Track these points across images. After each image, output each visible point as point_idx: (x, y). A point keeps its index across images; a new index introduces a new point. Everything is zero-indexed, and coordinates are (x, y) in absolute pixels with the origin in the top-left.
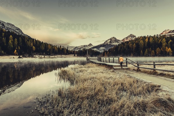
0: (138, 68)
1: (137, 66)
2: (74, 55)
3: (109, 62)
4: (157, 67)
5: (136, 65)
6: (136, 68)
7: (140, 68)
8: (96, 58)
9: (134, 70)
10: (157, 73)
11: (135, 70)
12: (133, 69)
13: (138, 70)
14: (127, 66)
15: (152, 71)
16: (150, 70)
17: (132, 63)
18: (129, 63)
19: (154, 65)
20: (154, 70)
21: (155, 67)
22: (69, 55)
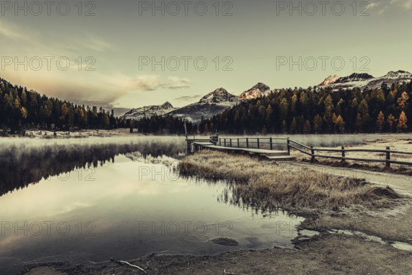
0: (313, 157)
1: (311, 153)
2: (129, 129)
3: (248, 147)
4: (349, 155)
6: (308, 157)
7: (316, 157)
8: (208, 137)
9: (304, 160)
10: (348, 163)
11: (308, 161)
12: (301, 158)
13: (313, 161)
14: (289, 154)
15: (340, 161)
16: (334, 161)
17: (299, 147)
18: (295, 149)
19: (343, 152)
20: (343, 159)
21: (343, 155)
22: (118, 130)
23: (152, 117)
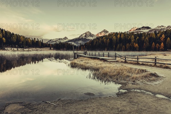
0: (126, 60)
2: (49, 48)
3: (99, 56)
4: (140, 60)
5: (124, 59)
6: (124, 61)
7: (127, 61)
8: (83, 52)
9: (122, 62)
10: (139, 63)
11: (123, 62)
12: (121, 61)
13: (126, 62)
14: (116, 59)
15: (136, 62)
16: (134, 62)
17: (120, 56)
18: (118, 57)
19: (138, 59)
20: (138, 62)
21: (138, 60)
22: (44, 49)
23: (59, 43)
